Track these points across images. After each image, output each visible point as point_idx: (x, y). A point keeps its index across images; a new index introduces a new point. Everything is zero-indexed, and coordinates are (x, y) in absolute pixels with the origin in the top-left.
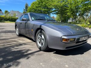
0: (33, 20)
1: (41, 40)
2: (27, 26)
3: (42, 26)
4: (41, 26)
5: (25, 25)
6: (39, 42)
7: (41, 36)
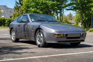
0: (33, 22)
1: (40, 38)
2: (27, 29)
3: (41, 26)
4: (39, 26)
5: (24, 28)
6: (39, 41)
7: (40, 35)
